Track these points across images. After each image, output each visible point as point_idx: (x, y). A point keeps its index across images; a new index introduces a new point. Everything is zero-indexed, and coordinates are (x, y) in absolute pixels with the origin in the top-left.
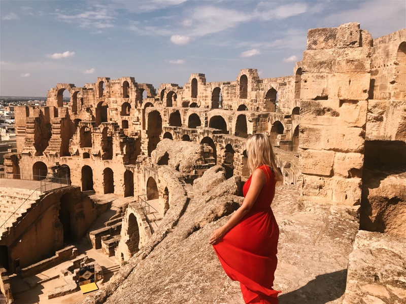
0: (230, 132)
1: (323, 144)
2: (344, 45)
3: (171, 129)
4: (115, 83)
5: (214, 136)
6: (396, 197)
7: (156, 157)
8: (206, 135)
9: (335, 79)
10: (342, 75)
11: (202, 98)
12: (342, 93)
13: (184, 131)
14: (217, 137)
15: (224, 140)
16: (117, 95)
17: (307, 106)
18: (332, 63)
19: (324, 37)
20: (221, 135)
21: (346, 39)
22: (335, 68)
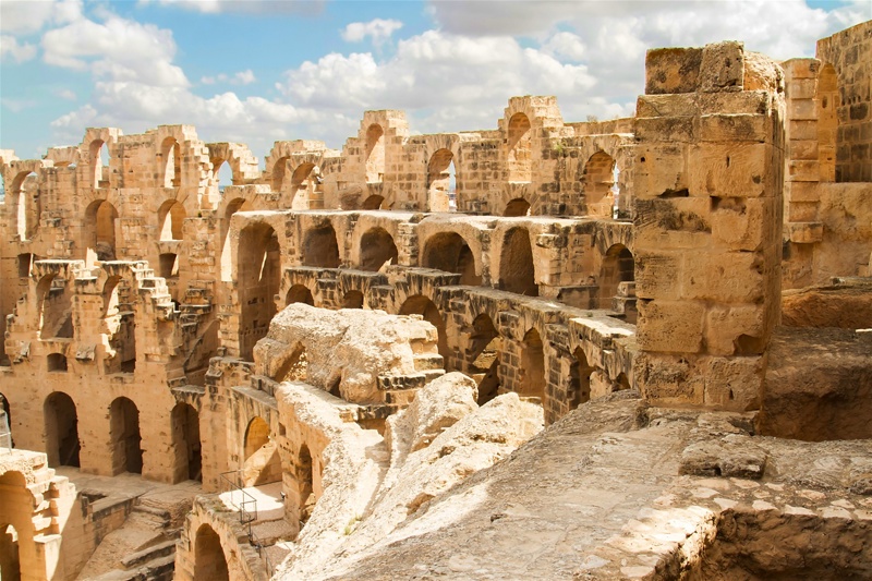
0: (484, 279)
1: (681, 289)
2: (714, 86)
3: (308, 274)
4: (137, 144)
5: (438, 292)
6: (831, 393)
7: (269, 358)
8: (414, 290)
9: (700, 155)
10: (711, 146)
11: (397, 182)
12: (715, 182)
13: (347, 280)
14: (447, 295)
15: (467, 304)
16: (144, 180)
17: (648, 211)
18: (693, 122)
19: (679, 66)
20: (457, 288)
21: (718, 74)
22: (699, 133)
